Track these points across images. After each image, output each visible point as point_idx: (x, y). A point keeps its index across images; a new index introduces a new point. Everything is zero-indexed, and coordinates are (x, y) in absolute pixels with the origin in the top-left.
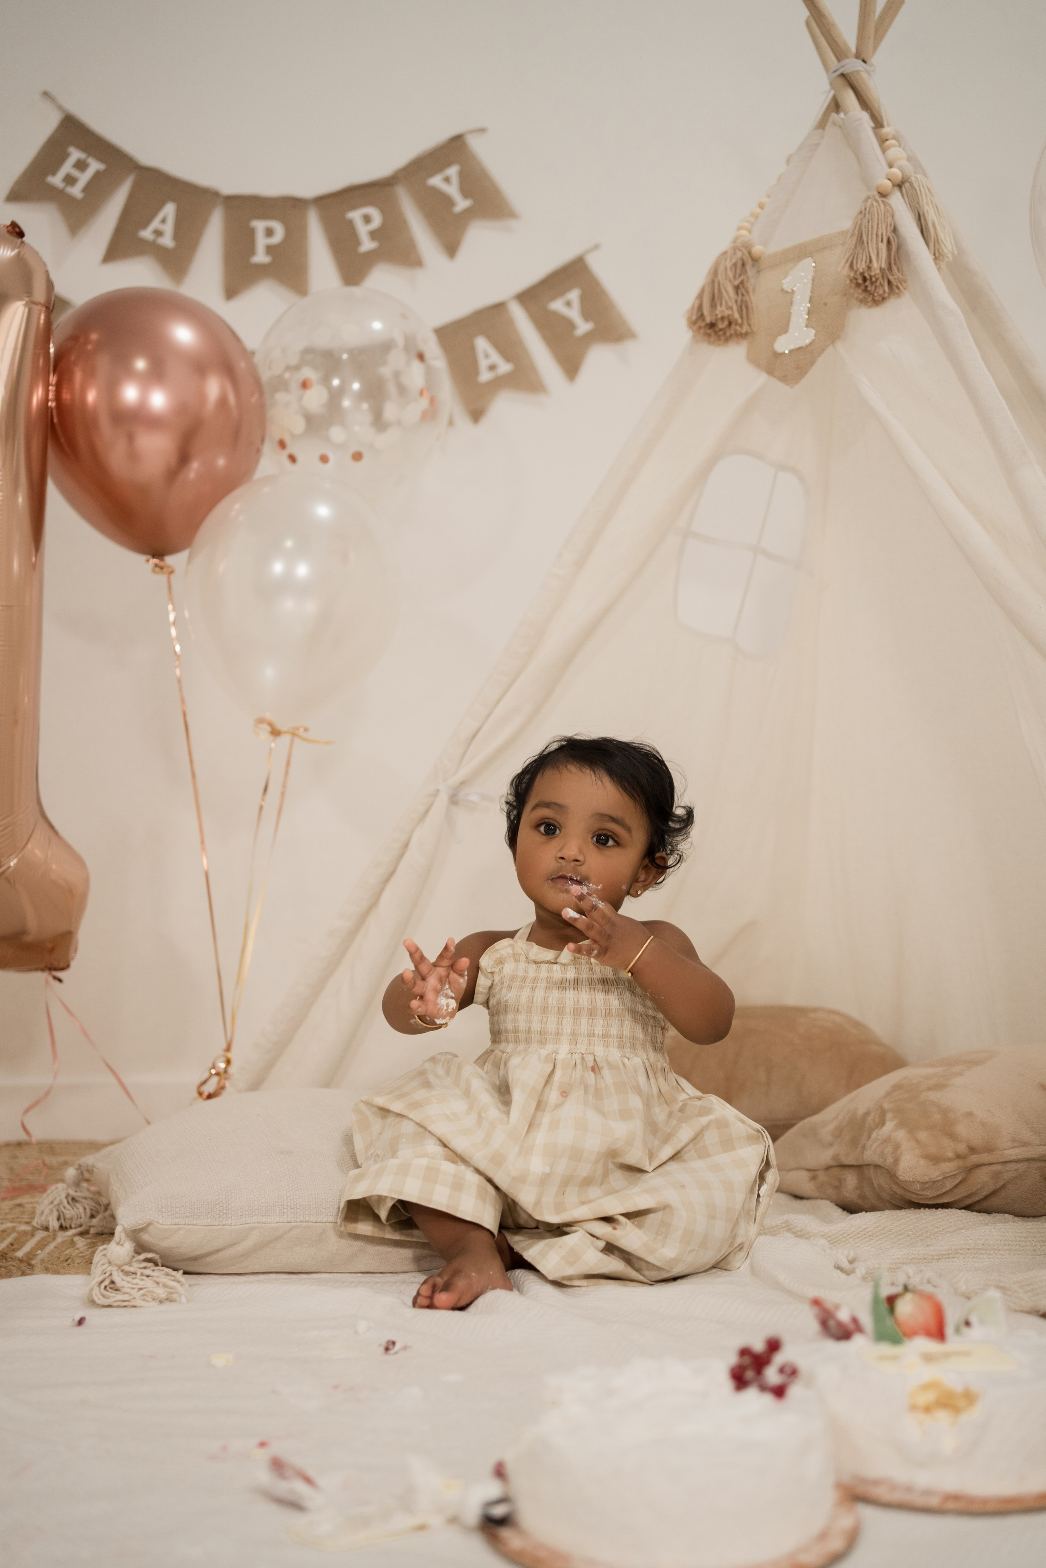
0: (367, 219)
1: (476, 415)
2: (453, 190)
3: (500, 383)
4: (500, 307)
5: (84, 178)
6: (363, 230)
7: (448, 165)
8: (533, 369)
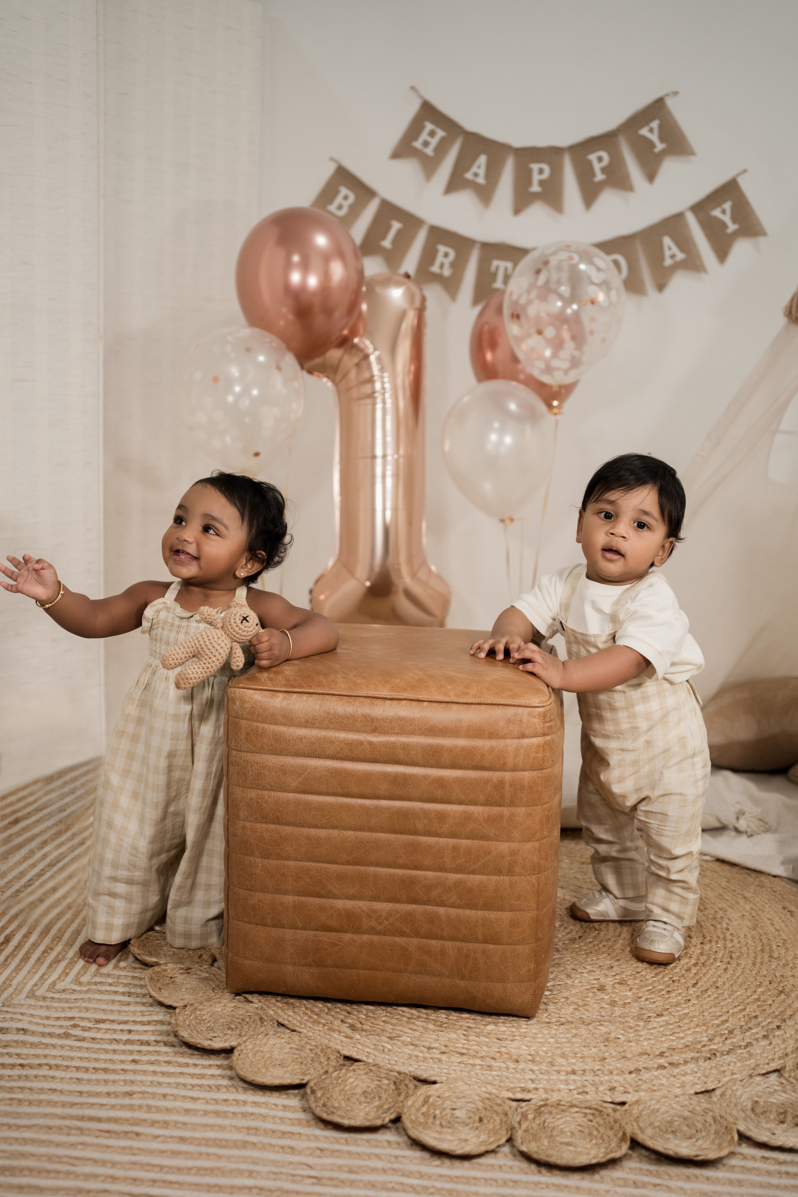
0: (600, 159)
1: (661, 287)
2: (654, 137)
3: (678, 266)
4: (680, 216)
5: (434, 142)
6: (597, 167)
7: (652, 120)
8: (698, 256)
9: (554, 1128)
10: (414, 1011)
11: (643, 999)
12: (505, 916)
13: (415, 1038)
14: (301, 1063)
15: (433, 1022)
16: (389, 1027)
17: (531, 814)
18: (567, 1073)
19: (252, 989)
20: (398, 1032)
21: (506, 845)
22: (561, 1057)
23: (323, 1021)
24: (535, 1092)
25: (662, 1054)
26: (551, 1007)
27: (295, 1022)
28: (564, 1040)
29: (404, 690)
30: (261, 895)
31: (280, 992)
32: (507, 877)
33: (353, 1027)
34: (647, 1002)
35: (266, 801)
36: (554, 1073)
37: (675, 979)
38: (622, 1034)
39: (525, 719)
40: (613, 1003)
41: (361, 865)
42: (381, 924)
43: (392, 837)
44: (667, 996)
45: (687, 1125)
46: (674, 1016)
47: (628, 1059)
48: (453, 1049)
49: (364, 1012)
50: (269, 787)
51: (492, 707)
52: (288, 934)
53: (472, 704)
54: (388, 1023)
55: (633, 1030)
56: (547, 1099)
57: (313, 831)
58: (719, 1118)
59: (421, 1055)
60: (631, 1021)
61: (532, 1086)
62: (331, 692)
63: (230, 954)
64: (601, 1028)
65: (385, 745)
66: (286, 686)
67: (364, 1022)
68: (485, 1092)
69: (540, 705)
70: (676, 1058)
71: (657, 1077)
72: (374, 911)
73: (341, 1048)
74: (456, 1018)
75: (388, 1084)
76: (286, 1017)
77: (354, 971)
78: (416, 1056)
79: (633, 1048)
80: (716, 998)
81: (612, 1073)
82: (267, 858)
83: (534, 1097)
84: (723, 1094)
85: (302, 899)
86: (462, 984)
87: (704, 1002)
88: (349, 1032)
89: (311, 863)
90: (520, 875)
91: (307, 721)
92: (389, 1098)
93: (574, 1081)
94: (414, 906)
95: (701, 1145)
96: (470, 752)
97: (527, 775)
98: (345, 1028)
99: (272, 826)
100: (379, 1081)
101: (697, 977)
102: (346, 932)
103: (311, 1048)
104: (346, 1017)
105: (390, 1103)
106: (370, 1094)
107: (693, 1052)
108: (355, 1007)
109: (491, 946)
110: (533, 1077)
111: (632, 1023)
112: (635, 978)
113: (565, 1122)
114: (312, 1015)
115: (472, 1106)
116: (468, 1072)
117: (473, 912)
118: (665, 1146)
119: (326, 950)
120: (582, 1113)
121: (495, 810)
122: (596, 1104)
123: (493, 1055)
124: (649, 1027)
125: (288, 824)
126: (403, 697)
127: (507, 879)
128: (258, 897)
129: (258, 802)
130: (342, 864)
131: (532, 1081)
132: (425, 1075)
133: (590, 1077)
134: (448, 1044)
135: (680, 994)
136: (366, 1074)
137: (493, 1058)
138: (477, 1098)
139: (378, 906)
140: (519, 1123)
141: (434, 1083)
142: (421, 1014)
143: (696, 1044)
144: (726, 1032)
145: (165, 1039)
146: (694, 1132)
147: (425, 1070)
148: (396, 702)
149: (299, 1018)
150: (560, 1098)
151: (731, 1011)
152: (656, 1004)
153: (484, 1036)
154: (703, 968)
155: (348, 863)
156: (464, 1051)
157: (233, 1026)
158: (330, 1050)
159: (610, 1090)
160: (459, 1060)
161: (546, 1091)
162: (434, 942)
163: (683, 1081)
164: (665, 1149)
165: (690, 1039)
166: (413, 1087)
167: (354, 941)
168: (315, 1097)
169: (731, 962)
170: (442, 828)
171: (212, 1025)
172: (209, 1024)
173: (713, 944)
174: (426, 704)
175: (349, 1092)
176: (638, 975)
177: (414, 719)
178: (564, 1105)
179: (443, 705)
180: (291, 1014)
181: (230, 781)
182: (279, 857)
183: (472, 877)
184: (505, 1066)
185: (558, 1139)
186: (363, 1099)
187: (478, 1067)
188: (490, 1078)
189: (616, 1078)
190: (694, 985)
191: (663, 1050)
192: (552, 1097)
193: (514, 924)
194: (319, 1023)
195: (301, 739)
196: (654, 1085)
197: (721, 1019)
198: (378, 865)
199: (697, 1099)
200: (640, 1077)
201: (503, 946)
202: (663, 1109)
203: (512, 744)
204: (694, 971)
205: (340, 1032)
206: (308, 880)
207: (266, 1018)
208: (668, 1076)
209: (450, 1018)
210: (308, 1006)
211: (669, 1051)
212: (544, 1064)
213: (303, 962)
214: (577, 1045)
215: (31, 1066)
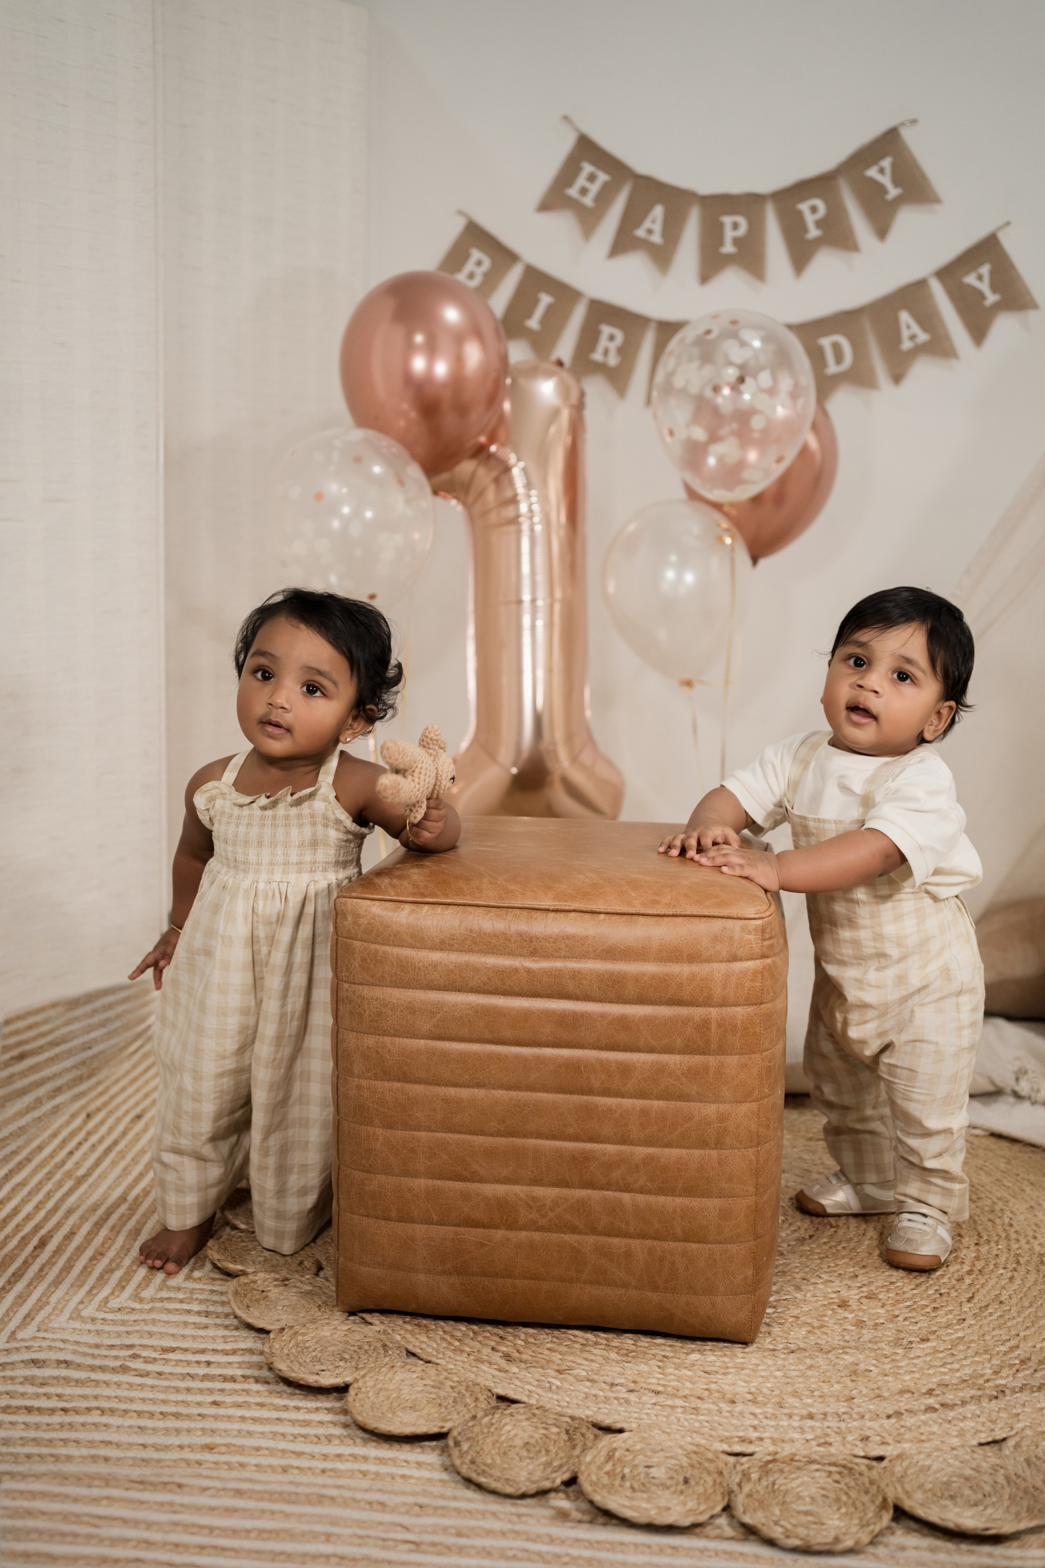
0: (814, 209)
1: (897, 378)
2: (886, 180)
3: (919, 350)
4: (921, 284)
5: (594, 189)
6: (810, 219)
7: (883, 156)
8: (947, 337)
9: (787, 1491)
10: (589, 1336)
11: (901, 1318)
12: (713, 1204)
13: (592, 1371)
14: (440, 1405)
15: (616, 1350)
16: (556, 1357)
17: (746, 1065)
18: (802, 1418)
19: (372, 1306)
20: (569, 1364)
21: (714, 1107)
22: (793, 1396)
23: (467, 1349)
24: (760, 1443)
25: (930, 1392)
26: (776, 1330)
27: (430, 1350)
28: (796, 1373)
29: (573, 898)
30: (382, 1178)
31: (410, 1309)
32: (715, 1151)
33: (507, 1357)
34: (907, 1323)
35: (389, 1051)
36: (785, 1418)
37: (943, 1291)
38: (874, 1365)
39: (737, 935)
40: (860, 1324)
41: (516, 1137)
42: (544, 1216)
43: (558, 1097)
44: (933, 1315)
45: (971, 1488)
46: (944, 1341)
47: (885, 1399)
48: (644, 1385)
49: (523, 1336)
50: (392, 1031)
51: (692, 919)
52: (420, 1230)
53: (664, 916)
54: (555, 1351)
55: (889, 1360)
56: (776, 1453)
57: (452, 1091)
58: (1014, 1478)
59: (602, 1394)
60: (886, 1347)
61: (754, 1435)
62: (475, 902)
63: (342, 1259)
64: (846, 1357)
65: (548, 973)
66: (414, 895)
67: (522, 1349)
68: (691, 1444)
69: (756, 916)
70: (949, 1397)
71: (925, 1423)
72: (535, 1199)
73: (492, 1384)
74: (646, 1345)
75: (558, 1434)
76: (417, 1344)
77: (508, 1281)
78: (595, 1396)
79: (890, 1384)
80: (1001, 1316)
81: (863, 1417)
82: (391, 1128)
83: (757, 1449)
84: (1017, 1446)
85: (438, 1183)
86: (655, 1297)
87: (985, 1321)
88: (503, 1363)
89: (450, 1135)
90: (732, 1147)
91: (443, 942)
92: (560, 1452)
93: (812, 1428)
94: (589, 1191)
95: (991, 1515)
96: (663, 981)
97: (739, 1012)
98: (496, 1358)
99: (396, 1085)
100: (546, 1429)
101: (973, 1289)
102: (497, 1227)
103: (453, 1384)
104: (498, 1343)
105: (561, 1458)
106: (534, 1446)
107: (972, 1388)
108: (510, 1330)
109: (694, 1246)
110: (756, 1422)
111: (887, 1350)
112: (888, 1291)
113: (802, 1484)
114: (452, 1341)
115: (674, 1462)
116: (667, 1417)
117: (669, 1199)
118: (943, 1516)
119: (470, 1252)
120: (825, 1471)
121: (698, 1059)
122: (844, 1459)
123: (699, 1393)
124: (911, 1356)
125: (418, 1081)
126: (572, 908)
127: (714, 1153)
128: (379, 1180)
129: (377, 1052)
130: (492, 1135)
131: (755, 1428)
132: (607, 1421)
133: (833, 1423)
134: (638, 1380)
135: (950, 1312)
136: (527, 1419)
137: (700, 1398)
138: (680, 1451)
139: (540, 1191)
140: (740, 1485)
141: (621, 1431)
142: (599, 1340)
143: (976, 1378)
144: (1017, 1362)
145: (256, 1373)
146: (980, 1496)
147: (607, 1414)
148: (562, 915)
149: (435, 1345)
150: (794, 1451)
151: (1022, 1334)
152: (919, 1325)
153: (685, 1368)
154: (980, 1277)
155: (499, 1134)
156: (660, 1389)
157: (347, 1356)
158: (478, 1387)
159: (862, 1440)
160: (654, 1401)
161: (774, 1441)
162: (616, 1241)
163: (962, 1429)
164: (943, 1520)
165: (968, 1371)
166: (592, 1437)
167: (508, 1240)
168: (460, 1451)
169: (1019, 1268)
170: (625, 1084)
171: (319, 1355)
172: (314, 1354)
173: (993, 1244)
174: (602, 916)
175: (505, 1445)
176: (892, 1287)
177: (587, 937)
178: (800, 1461)
179: (625, 917)
180: (425, 1339)
181: (340, 1024)
182: (406, 1126)
183: (667, 1151)
184: (716, 1408)
185: (794, 1506)
186: (525, 1454)
187: (680, 1410)
188: (697, 1424)
189: (869, 1424)
190: (970, 1300)
191: (931, 1386)
192: (783, 1449)
193: (725, 1214)
194: (462, 1351)
195: (435, 966)
196: (922, 1434)
197: (1009, 1344)
198: (539, 1136)
199: (981, 1452)
200: (902, 1423)
201: (709, 1246)
202: (935, 1466)
203: (719, 969)
204: (968, 1281)
205: (490, 1363)
206: (445, 1157)
207: (391, 1345)
208: (940, 1421)
209: (639, 1344)
210: (447, 1328)
211: (940, 1388)
212: (769, 1406)
213: (440, 1268)
214: (813, 1380)
215: (76, 1411)
